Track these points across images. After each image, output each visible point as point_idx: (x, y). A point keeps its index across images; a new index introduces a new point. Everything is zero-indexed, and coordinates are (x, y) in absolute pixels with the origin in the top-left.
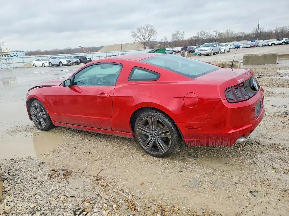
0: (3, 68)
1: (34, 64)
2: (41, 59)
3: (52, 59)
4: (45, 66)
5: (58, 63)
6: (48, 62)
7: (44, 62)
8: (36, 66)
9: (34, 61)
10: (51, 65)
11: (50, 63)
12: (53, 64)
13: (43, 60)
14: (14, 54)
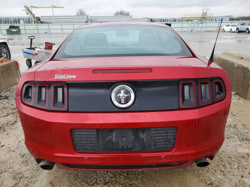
0: (198, 31)
1: (223, 29)
2: (231, 25)
3: (241, 25)
4: (232, 32)
5: (245, 30)
6: (236, 28)
7: (232, 28)
8: (224, 31)
9: (224, 26)
10: (237, 32)
11: (238, 29)
12: (240, 30)
13: (232, 26)
14: (219, 19)
